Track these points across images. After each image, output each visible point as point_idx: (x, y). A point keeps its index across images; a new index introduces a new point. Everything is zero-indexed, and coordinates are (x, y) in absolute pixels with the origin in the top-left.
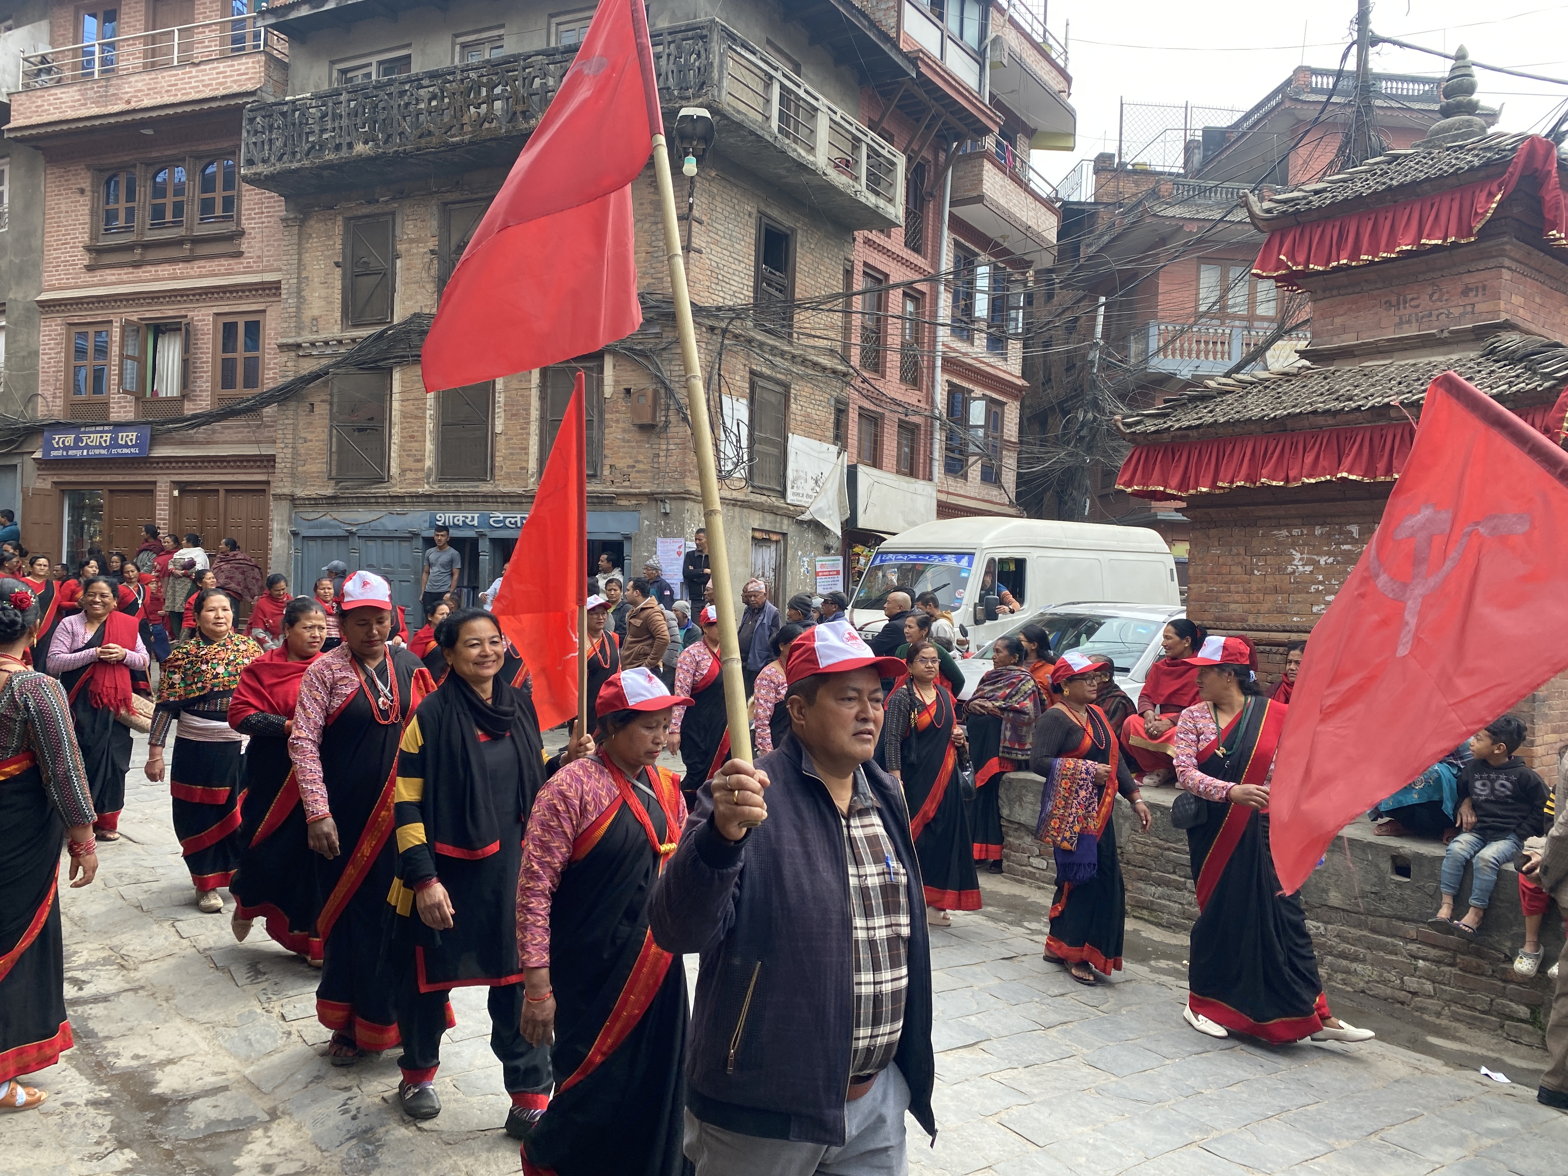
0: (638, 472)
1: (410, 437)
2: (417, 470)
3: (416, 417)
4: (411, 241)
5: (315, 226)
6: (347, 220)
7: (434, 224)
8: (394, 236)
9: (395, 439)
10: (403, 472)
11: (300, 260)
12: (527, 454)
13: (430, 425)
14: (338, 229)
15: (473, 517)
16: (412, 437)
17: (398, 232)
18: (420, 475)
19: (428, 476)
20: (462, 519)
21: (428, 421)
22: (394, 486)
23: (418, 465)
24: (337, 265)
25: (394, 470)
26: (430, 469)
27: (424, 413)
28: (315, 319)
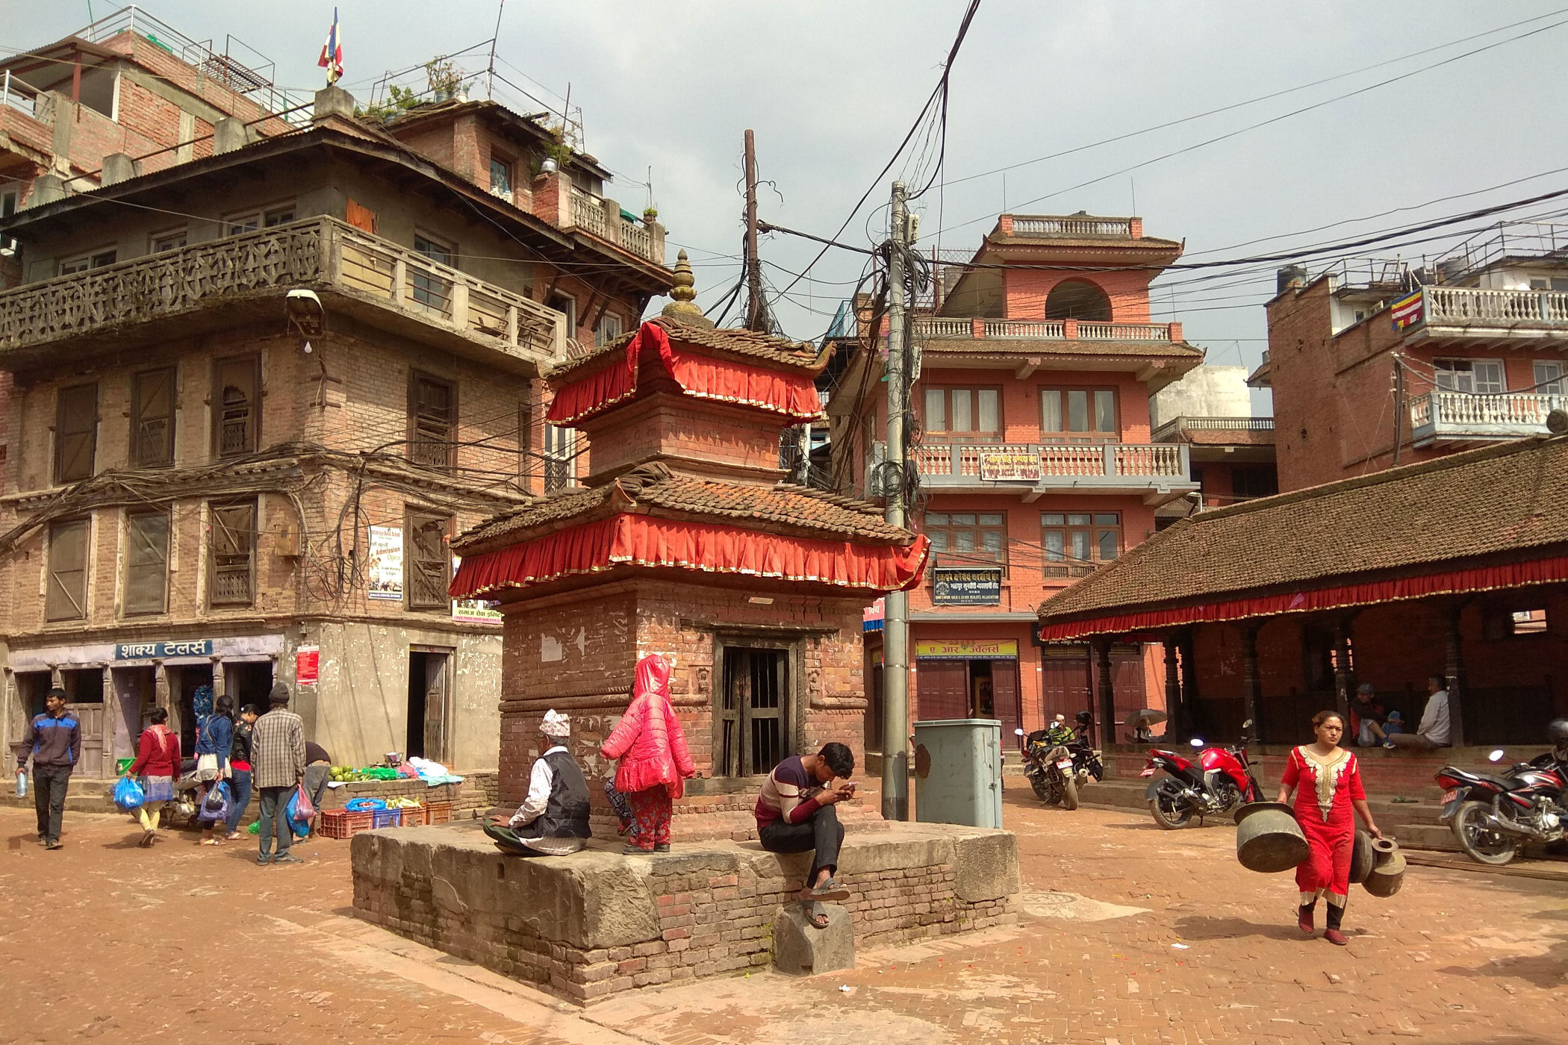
0: (285, 598)
1: (105, 578)
2: (109, 607)
3: (110, 560)
4: (109, 406)
5: (36, 396)
6: (61, 391)
7: (127, 391)
8: (97, 403)
9: (93, 580)
10: (98, 609)
11: (23, 427)
12: (195, 588)
13: (119, 567)
14: (54, 398)
15: (150, 647)
16: (106, 578)
17: (99, 400)
18: (111, 611)
19: (117, 612)
20: (142, 649)
21: (118, 562)
22: (90, 622)
23: (110, 603)
24: (51, 429)
25: (91, 608)
26: (119, 606)
27: (116, 556)
28: (32, 477)
